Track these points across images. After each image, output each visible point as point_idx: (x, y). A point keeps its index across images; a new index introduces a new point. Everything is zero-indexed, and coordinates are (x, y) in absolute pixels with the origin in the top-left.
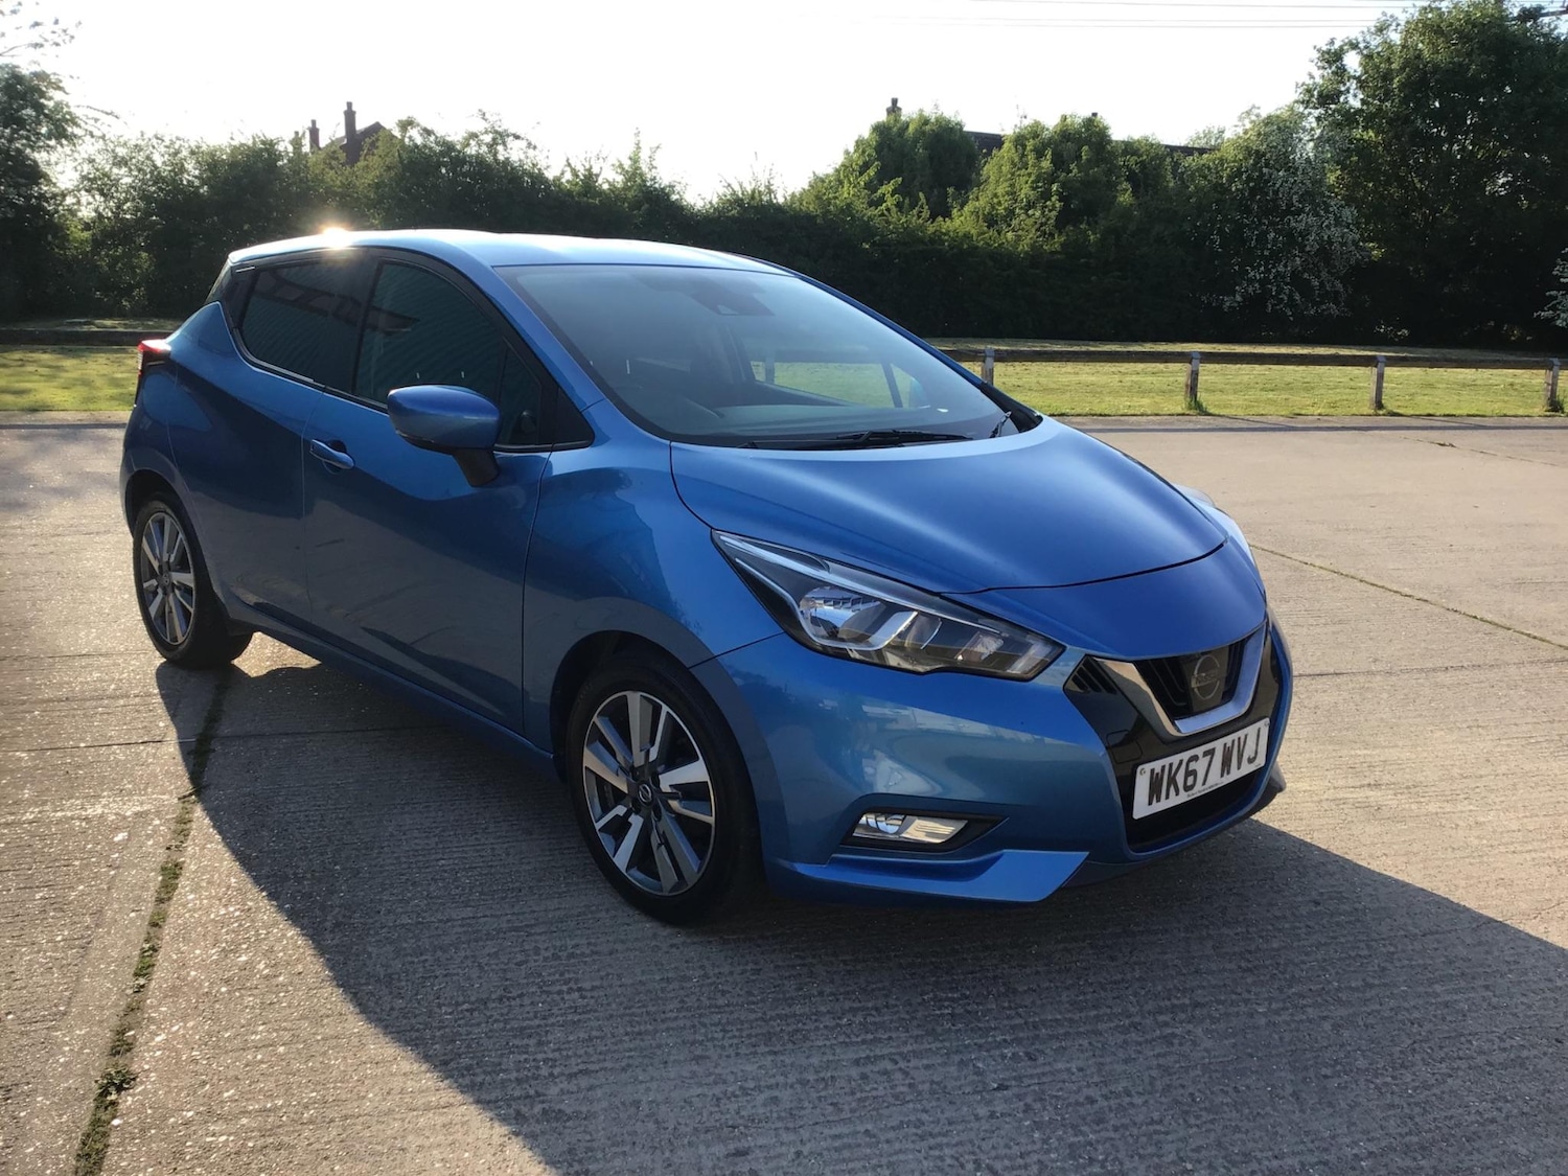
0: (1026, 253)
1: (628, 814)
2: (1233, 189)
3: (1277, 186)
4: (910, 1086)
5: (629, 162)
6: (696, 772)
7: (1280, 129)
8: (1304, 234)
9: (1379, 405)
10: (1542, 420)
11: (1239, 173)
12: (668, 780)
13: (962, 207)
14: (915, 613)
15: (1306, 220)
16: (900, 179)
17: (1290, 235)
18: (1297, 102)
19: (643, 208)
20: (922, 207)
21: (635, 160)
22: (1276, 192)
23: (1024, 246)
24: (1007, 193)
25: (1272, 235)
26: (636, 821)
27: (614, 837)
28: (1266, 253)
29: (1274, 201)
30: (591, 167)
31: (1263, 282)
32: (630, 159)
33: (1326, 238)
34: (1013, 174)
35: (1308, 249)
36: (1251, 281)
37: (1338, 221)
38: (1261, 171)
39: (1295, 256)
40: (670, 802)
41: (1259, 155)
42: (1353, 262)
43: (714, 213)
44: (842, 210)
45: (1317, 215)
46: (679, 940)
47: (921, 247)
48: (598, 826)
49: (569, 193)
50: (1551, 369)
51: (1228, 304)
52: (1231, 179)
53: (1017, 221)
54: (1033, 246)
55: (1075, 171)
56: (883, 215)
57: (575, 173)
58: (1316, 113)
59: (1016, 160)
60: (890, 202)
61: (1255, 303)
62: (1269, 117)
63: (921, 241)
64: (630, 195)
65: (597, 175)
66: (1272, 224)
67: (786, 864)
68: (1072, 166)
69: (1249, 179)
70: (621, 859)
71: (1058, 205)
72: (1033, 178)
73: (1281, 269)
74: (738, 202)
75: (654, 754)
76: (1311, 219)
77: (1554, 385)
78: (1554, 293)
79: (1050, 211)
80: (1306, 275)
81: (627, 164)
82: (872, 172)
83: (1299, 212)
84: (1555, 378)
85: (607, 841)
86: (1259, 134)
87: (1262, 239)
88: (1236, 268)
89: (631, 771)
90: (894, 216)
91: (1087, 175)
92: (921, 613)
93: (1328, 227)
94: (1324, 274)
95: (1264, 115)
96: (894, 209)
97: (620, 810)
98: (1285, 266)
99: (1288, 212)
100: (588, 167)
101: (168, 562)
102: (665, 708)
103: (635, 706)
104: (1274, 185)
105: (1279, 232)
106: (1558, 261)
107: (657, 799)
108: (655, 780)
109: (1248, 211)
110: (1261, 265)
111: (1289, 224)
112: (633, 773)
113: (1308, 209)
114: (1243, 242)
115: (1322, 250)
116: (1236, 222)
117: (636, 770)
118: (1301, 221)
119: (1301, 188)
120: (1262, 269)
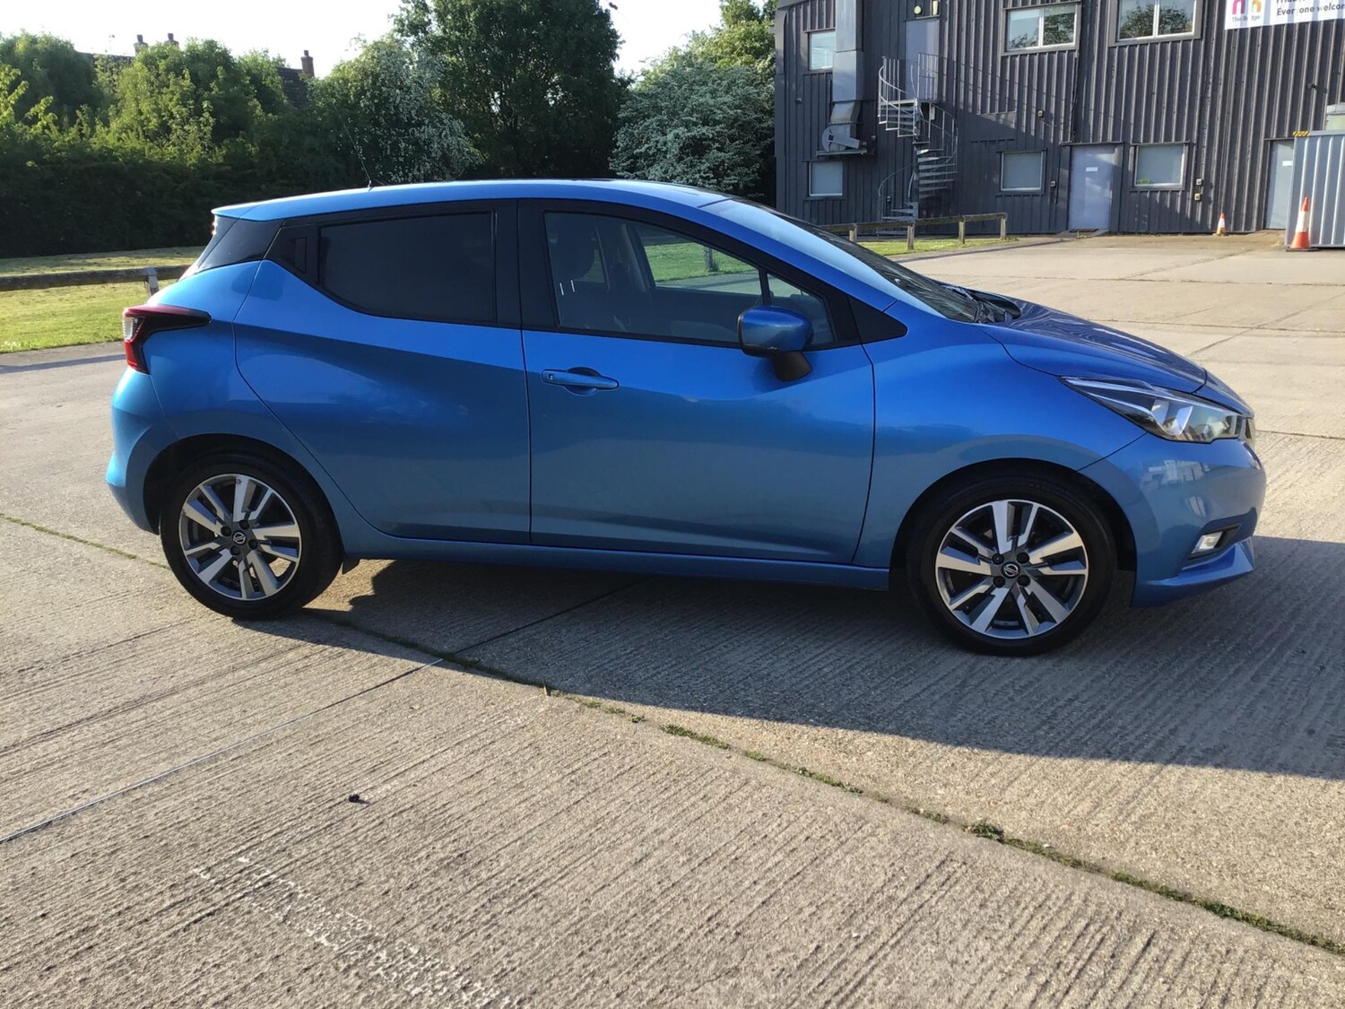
0: (194, 165)
1: (991, 589)
2: (362, 105)
3: (397, 102)
6: (1073, 541)
7: (386, 55)
8: (428, 142)
11: (363, 92)
12: (1036, 557)
13: (106, 123)
15: (428, 131)
16: (50, 98)
17: (416, 143)
18: (395, 31)
20: (80, 124)
22: (396, 108)
23: (191, 159)
24: (154, 110)
25: (404, 144)
26: (1000, 593)
27: (969, 611)
28: (401, 159)
33: (445, 146)
34: (152, 92)
35: (433, 155)
37: (453, 133)
38: (381, 90)
40: (1041, 570)
41: (376, 76)
44: (1, 129)
45: (436, 127)
47: (95, 164)
48: (951, 608)
52: (358, 95)
53: (174, 136)
54: (199, 160)
55: (216, 89)
58: (412, 39)
59: (153, 78)
62: (376, 43)
63: (90, 157)
66: (399, 134)
68: (212, 85)
69: (373, 97)
70: (981, 624)
71: (211, 120)
72: (178, 96)
76: (432, 130)
77: (711, 255)
79: (205, 126)
82: (20, 91)
83: (420, 124)
85: (962, 617)
86: (373, 57)
87: (395, 145)
90: (54, 133)
91: (228, 92)
93: (445, 136)
95: (370, 42)
96: (53, 127)
97: (981, 589)
98: (419, 170)
99: (409, 125)
102: (1036, 506)
103: (1001, 511)
104: (394, 102)
105: (408, 142)
106: (609, 159)
107: (1025, 571)
108: (1024, 558)
109: (377, 124)
110: (398, 170)
111: (413, 134)
112: (997, 560)
113: (427, 122)
114: (380, 150)
115: (444, 156)
116: (371, 133)
117: (1002, 557)
118: (423, 132)
119: (415, 104)
120: (401, 173)
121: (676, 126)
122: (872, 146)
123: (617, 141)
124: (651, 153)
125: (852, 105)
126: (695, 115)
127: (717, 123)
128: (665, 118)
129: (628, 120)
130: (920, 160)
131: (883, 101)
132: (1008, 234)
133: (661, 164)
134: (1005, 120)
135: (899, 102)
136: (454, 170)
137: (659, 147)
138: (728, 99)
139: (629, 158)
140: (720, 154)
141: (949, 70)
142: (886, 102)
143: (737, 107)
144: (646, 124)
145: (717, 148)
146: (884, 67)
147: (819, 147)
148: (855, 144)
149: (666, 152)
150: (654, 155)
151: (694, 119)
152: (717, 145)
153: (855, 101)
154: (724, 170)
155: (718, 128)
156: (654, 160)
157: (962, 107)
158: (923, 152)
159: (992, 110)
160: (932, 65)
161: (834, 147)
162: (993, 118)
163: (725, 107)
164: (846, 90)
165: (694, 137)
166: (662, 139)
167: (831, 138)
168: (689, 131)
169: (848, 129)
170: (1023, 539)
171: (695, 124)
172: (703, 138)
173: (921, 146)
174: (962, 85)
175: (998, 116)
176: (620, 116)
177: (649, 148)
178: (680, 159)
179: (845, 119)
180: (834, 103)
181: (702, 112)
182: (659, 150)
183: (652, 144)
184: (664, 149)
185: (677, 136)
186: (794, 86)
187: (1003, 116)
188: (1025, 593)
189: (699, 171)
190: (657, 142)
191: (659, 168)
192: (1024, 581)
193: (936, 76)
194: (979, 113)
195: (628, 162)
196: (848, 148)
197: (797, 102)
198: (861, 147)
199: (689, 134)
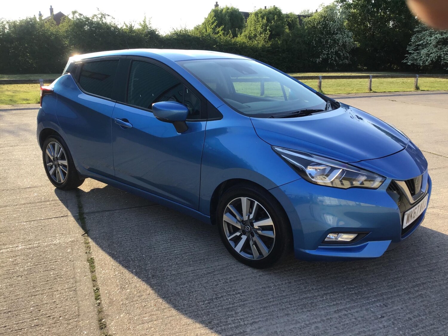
0: (261, 47)
1: (241, 235)
2: (318, 27)
3: (330, 26)
4: (355, 319)
5: (143, 22)
6: (269, 222)
7: (331, 9)
8: (338, 40)
9: (371, 90)
10: (415, 92)
11: (320, 23)
12: (256, 225)
13: (241, 34)
14: (341, 170)
15: (339, 36)
16: (224, 26)
17: (334, 40)
19: (148, 36)
20: (230, 34)
21: (144, 22)
22: (330, 28)
23: (260, 45)
24: (254, 30)
25: (330, 40)
26: (244, 238)
27: (234, 242)
28: (328, 46)
29: (330, 30)
30: (132, 24)
31: (328, 54)
32: (143, 21)
33: (344, 41)
34: (255, 24)
35: (339, 44)
36: (324, 54)
37: (348, 36)
38: (326, 22)
39: (336, 46)
40: (258, 231)
41: (325, 17)
42: (352, 48)
43: (169, 37)
44: (207, 36)
45: (342, 34)
46: (261, 273)
47: (231, 47)
48: (229, 239)
49: (126, 32)
50: (416, 78)
51: (318, 61)
52: (317, 24)
53: (257, 38)
54: (263, 45)
55: (273, 23)
56: (219, 37)
57: (127, 26)
58: (341, 4)
59: (256, 20)
60: (221, 33)
61: (325, 60)
62: (327, 6)
63: (231, 44)
64: (144, 32)
65: (133, 27)
66: (329, 37)
67: (303, 250)
68: (272, 21)
69: (323, 24)
70: (238, 248)
71: (269, 33)
72: (261, 25)
73: (332, 50)
74: (177, 34)
75: (251, 216)
76: (340, 36)
77: (417, 82)
78: (407, 55)
79: (267, 35)
80: (339, 52)
81: (142, 23)
82: (215, 24)
83: (337, 34)
84: (417, 80)
85: (232, 244)
86: (325, 11)
87: (327, 42)
88: (320, 50)
89: (243, 222)
90: (222, 37)
91: (277, 24)
92: (343, 170)
93: (345, 38)
94: (344, 52)
95: (326, 6)
96: (222, 35)
97: (238, 234)
98: (333, 49)
99: (333, 34)
100: (130, 24)
101: (57, 157)
102: (256, 202)
103: (244, 202)
105: (332, 40)
106: (408, 46)
107: (253, 230)
108: (252, 225)
109: (322, 34)
110: (326, 49)
111: (334, 37)
113: (339, 33)
114: (321, 43)
115: (343, 44)
116: (319, 37)
118: (337, 36)
119: (337, 27)
120: (327, 50)
121: (437, 34)
123: (411, 39)
124: (424, 44)
128: (433, 31)
129: (418, 32)
133: (427, 48)
136: (346, 49)
139: (416, 46)
144: (424, 33)
149: (430, 44)
165: (443, 38)
166: (429, 39)
168: (442, 36)
176: (415, 30)
178: (436, 46)
182: (427, 43)
183: (425, 40)
184: (430, 42)
185: (436, 38)
188: (253, 240)
190: (427, 40)
191: (426, 50)
192: (253, 235)
195: (415, 48)
199: (441, 37)
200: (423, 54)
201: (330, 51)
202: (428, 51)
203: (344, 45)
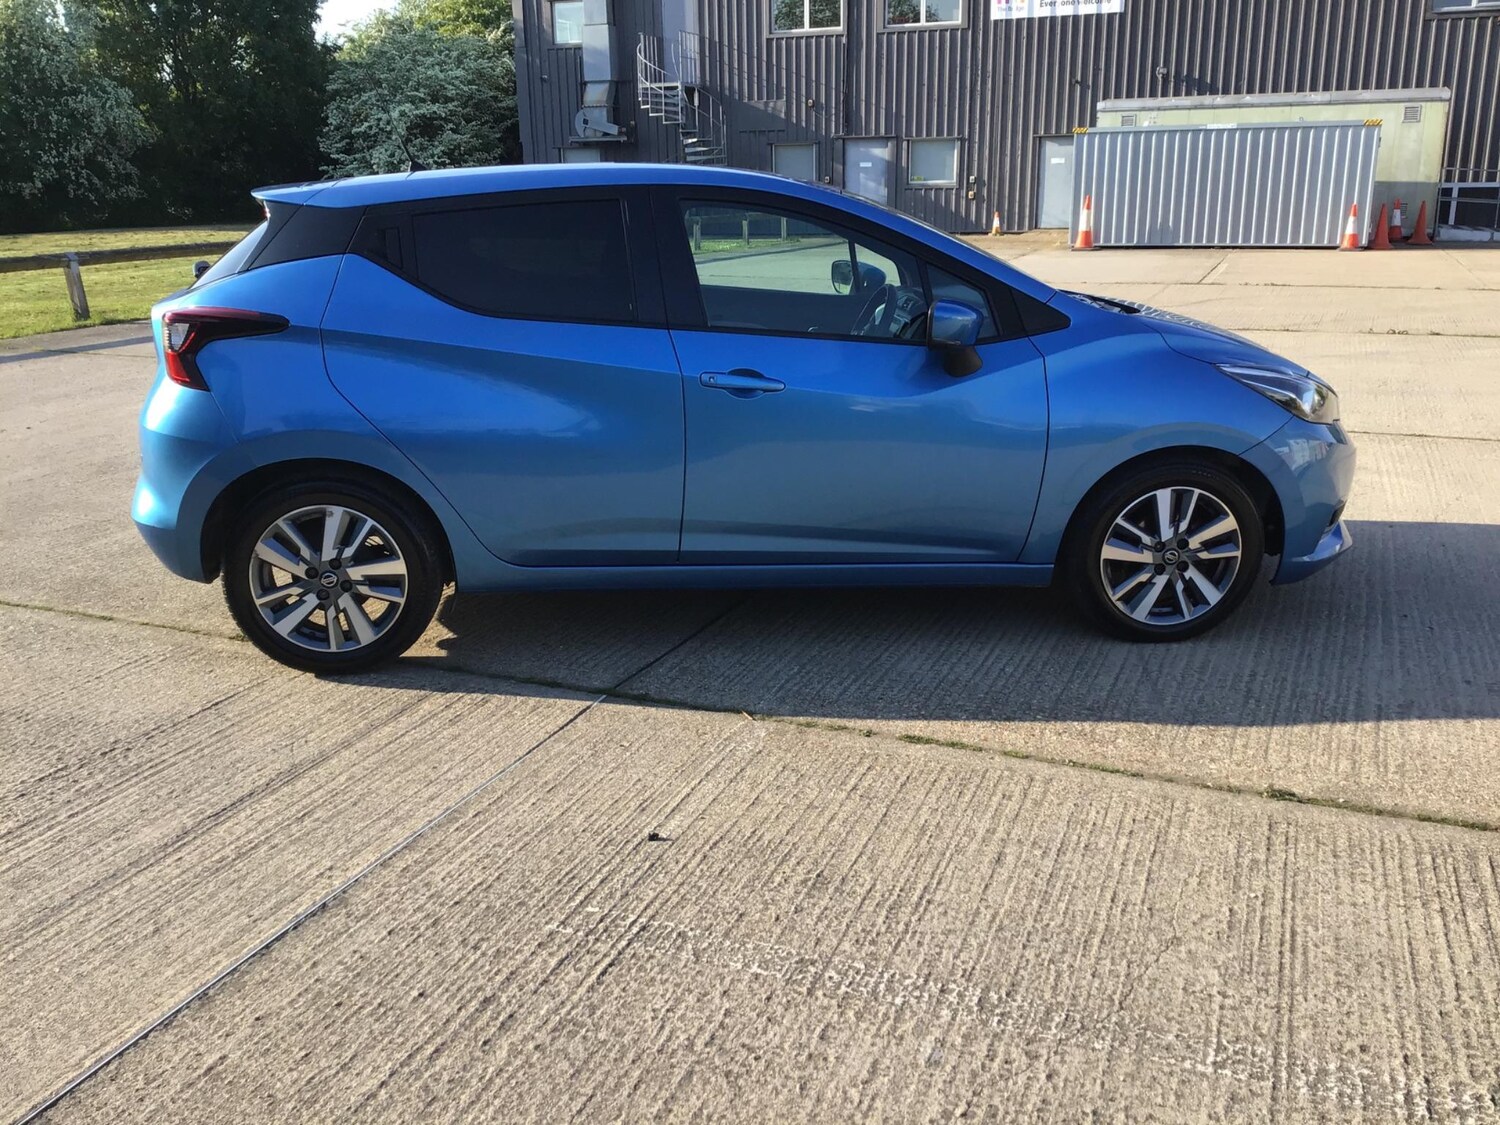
1: (1152, 578)
3: (43, 64)
8: (88, 115)
12: (1194, 542)
15: (85, 102)
17: (72, 115)
22: (42, 71)
25: (55, 117)
26: (1160, 581)
27: (1130, 601)
28: (53, 136)
29: (42, 79)
31: (59, 166)
33: (111, 119)
36: (46, 166)
37: (119, 104)
38: (19, 49)
39: (85, 138)
40: (1197, 554)
41: (11, 31)
42: (139, 143)
45: (97, 96)
48: (1114, 598)
51: (27, 191)
61: (54, 188)
66: (47, 105)
69: (9, 55)
70: (1141, 614)
73: (74, 152)
76: (91, 100)
80: (100, 158)
83: (75, 92)
85: (1124, 607)
87: (44, 119)
88: (28, 152)
93: (111, 107)
94: (115, 156)
97: (1143, 577)
98: (77, 149)
99: (59, 93)
102: (1197, 491)
103: (1164, 497)
104: (39, 62)
105: (59, 113)
106: (318, 138)
107: (1184, 557)
108: (1183, 544)
109: (17, 90)
110: (51, 149)
111: (67, 105)
112: (1159, 547)
113: (85, 89)
114: (23, 124)
115: (109, 130)
116: (10, 103)
117: (1163, 545)
118: (81, 101)
119: (67, 67)
120: (54, 152)
121: (399, 103)
122: (631, 132)
123: (327, 118)
124: (372, 132)
125: (607, 85)
126: (422, 90)
127: (448, 100)
128: (386, 92)
129: (337, 92)
130: (687, 150)
131: (643, 84)
132: (788, 235)
133: (386, 146)
134: (773, 108)
135: (662, 85)
136: (121, 148)
137: (382, 125)
138: (460, 72)
139: (342, 139)
140: (455, 136)
141: (712, 51)
142: (648, 85)
143: (471, 83)
144: (363, 98)
145: (451, 129)
146: (641, 45)
147: (572, 131)
148: (614, 130)
149: (390, 132)
150: (374, 135)
151: (422, 95)
152: (451, 125)
153: (611, 82)
154: (460, 154)
155: (450, 106)
156: (375, 141)
157: (727, 92)
158: (690, 141)
159: (760, 97)
160: (692, 44)
161: (589, 133)
162: (761, 106)
163: (457, 82)
164: (599, 68)
165: (424, 115)
166: (385, 117)
167: (586, 122)
168: (417, 108)
169: (605, 113)
170: (1184, 526)
171: (423, 101)
172: (434, 117)
173: (688, 135)
174: (726, 68)
175: (766, 104)
176: (329, 88)
177: (370, 127)
178: (407, 141)
179: (599, 102)
180: (585, 83)
181: (430, 87)
182: (382, 130)
183: (373, 122)
184: (389, 128)
185: (403, 114)
186: (538, 61)
187: (771, 104)
188: (1183, 578)
189: (432, 156)
190: (379, 120)
191: (383, 150)
192: (1183, 567)
193: (697, 57)
194: (746, 100)
195: (344, 143)
196: (606, 134)
197: (542, 80)
198: (620, 133)
199: (417, 112)
200: (378, 164)
201: (67, 154)
202: (389, 153)
203: (111, 135)
